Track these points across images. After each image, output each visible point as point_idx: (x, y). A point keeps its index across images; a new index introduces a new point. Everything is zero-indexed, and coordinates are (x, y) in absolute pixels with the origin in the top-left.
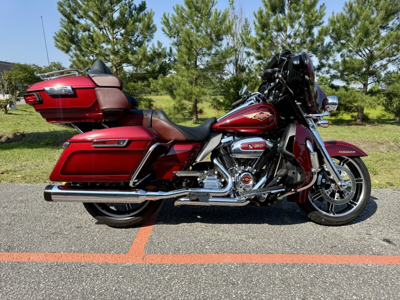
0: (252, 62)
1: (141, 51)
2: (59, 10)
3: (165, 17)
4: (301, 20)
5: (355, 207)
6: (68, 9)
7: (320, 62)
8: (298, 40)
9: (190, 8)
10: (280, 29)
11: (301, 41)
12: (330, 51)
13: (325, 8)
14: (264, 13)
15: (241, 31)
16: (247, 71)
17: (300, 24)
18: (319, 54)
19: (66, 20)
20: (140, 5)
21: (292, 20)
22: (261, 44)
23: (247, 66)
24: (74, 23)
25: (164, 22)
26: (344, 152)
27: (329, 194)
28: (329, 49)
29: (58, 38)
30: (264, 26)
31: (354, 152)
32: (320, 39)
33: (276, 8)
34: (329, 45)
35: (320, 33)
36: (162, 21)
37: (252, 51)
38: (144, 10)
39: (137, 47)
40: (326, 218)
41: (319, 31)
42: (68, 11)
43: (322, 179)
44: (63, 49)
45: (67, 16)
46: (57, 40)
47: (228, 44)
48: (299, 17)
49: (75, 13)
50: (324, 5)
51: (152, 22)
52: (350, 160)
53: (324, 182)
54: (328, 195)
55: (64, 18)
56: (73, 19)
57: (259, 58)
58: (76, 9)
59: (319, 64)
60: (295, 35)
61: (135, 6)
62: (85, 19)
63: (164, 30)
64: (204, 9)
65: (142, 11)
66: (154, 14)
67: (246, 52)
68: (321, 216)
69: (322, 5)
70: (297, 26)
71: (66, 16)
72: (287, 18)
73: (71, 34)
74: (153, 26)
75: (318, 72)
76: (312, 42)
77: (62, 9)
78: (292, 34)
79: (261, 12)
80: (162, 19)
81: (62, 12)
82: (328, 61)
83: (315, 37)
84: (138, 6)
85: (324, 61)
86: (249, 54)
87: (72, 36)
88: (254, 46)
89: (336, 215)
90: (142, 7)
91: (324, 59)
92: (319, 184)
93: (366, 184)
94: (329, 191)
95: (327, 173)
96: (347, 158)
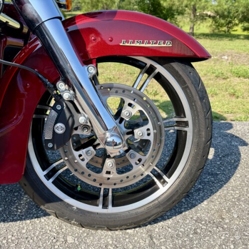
5: (163, 189)
27: (86, 161)
31: (168, 44)
43: (56, 123)
52: (160, 69)
53: (60, 132)
54: (84, 164)
92: (48, 135)
93: (197, 133)
94: (87, 153)
95: (70, 106)
96: (149, 62)
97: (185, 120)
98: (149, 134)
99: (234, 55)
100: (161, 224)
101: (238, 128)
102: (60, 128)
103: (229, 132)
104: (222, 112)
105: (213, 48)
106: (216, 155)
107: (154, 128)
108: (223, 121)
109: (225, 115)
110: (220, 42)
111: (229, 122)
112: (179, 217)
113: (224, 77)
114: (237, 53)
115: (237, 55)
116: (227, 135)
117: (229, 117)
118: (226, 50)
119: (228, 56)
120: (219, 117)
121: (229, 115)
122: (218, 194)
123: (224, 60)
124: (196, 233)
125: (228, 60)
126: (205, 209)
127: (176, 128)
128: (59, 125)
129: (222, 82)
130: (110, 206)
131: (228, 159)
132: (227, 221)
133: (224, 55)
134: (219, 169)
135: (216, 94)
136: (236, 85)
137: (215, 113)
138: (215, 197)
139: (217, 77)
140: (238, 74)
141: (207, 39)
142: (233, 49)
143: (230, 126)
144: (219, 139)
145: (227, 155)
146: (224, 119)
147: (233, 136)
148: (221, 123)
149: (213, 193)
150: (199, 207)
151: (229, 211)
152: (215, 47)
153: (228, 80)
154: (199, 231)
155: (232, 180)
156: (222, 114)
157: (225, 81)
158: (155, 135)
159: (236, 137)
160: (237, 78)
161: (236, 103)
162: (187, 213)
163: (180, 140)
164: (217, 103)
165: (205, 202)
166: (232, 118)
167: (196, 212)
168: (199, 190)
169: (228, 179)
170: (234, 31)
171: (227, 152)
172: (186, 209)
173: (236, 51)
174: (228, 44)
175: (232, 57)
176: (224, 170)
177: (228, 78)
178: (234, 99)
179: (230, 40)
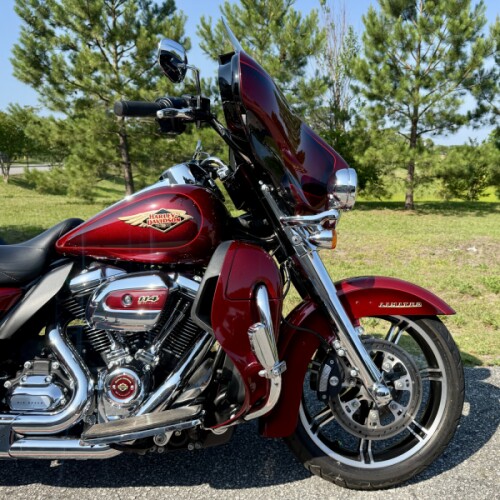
0: (364, 104)
1: (162, 84)
2: (17, 10)
3: (204, 24)
4: (442, 30)
5: (422, 442)
6: (33, 10)
7: (478, 104)
8: (440, 67)
9: (247, 8)
10: (408, 47)
11: (445, 68)
12: (494, 84)
13: (484, 8)
14: (378, 17)
15: (342, 49)
16: (353, 119)
17: (442, 38)
18: (474, 89)
19: (31, 29)
20: (164, 4)
21: (427, 30)
22: (372, 72)
23: (354, 111)
24: (44, 33)
25: (203, 34)
26: (393, 306)
27: (352, 413)
28: (491, 81)
29: (18, 61)
30: (379, 40)
31: (419, 305)
32: (476, 63)
33: (400, 9)
34: (491, 73)
35: (475, 53)
36: (198, 30)
37: (360, 84)
38: (172, 12)
39: (157, 77)
40: (347, 474)
41: (473, 49)
42: (34, 14)
43: (330, 376)
44: (27, 81)
45: (32, 22)
46: (16, 65)
47: (317, 72)
48: (439, 24)
49: (46, 17)
50: (481, 3)
51: (183, 33)
53: (334, 384)
54: (350, 415)
55: (26, 26)
56: (44, 28)
57: (371, 97)
58: (47, 10)
59: (478, 108)
60: (434, 56)
61: (156, 6)
62: (65, 28)
63: (203, 48)
64: (271, 10)
65: (167, 14)
66: (186, 18)
67: (352, 87)
68: (333, 468)
69: (479, 3)
70: (435, 40)
71: (30, 22)
72: (418, 26)
73: (34, 53)
74: (186, 40)
75: (476, 121)
76: (463, 70)
77: (22, 9)
78: (429, 55)
79: (372, 16)
80: (198, 27)
81: (21, 15)
82: (493, 103)
83: (469, 60)
84: (160, 5)
85: (485, 102)
86: (356, 91)
87: (37, 56)
88: (361, 75)
89: (374, 465)
90: (169, 8)
91: (485, 98)
92: (323, 388)
93: (451, 384)
94: (353, 404)
95: (342, 361)
96: (402, 319)
97: (438, 370)
98: (408, 385)
99: (487, 244)
100: (421, 483)
101: (498, 375)
102: (334, 382)
103: (486, 381)
104: (475, 353)
105: (450, 233)
106: (472, 410)
107: (413, 379)
108: (477, 367)
109: (480, 357)
110: (460, 219)
111: (486, 367)
112: (439, 477)
113: (473, 293)
114: (493, 241)
115: (493, 244)
116: (484, 386)
117: (486, 359)
118: (473, 236)
119: (478, 247)
120: (472, 361)
121: (485, 356)
122: (479, 453)
123: (471, 254)
124: (459, 490)
125: (478, 253)
126: (466, 468)
127: (430, 379)
128: (333, 378)
129: (471, 301)
130: (372, 462)
131: (487, 415)
132: (490, 479)
133: (471, 246)
134: (477, 427)
135: (464, 324)
136: (492, 307)
137: (465, 354)
138: (475, 456)
139: (462, 292)
140: (495, 287)
141: (436, 213)
142: (485, 234)
143: (487, 374)
144: (475, 391)
145: (486, 410)
146: (480, 363)
147: (491, 387)
148: (476, 370)
149: (472, 452)
150: (460, 466)
151: (492, 469)
152: (453, 229)
153: (481, 298)
154: (462, 488)
155: (493, 438)
156: (475, 355)
157: (475, 300)
158: (414, 386)
159: (496, 388)
160: (494, 295)
161: (494, 337)
162: (447, 472)
163: (434, 391)
164: (467, 339)
165: (466, 462)
166: (490, 361)
167: (457, 472)
168: (457, 449)
169: (488, 438)
170: (484, 195)
171: (486, 406)
172: (446, 469)
173: (490, 238)
174: (475, 223)
175: (486, 249)
176: (483, 428)
177: (480, 294)
178: (491, 331)
179: (478, 215)
